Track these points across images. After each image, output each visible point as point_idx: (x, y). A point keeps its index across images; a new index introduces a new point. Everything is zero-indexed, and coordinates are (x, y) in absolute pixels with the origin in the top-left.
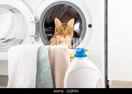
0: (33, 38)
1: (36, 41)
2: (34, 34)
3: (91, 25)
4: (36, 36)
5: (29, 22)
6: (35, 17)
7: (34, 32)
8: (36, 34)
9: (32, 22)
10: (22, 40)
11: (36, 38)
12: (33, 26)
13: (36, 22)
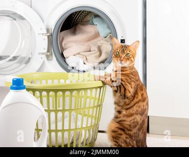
0: (44, 56)
1: (48, 60)
2: (46, 51)
3: (124, 40)
4: (49, 54)
5: (39, 34)
6: (47, 26)
7: (44, 49)
8: (48, 51)
9: (43, 34)
10: (30, 59)
11: (47, 57)
12: (44, 39)
13: (49, 34)
